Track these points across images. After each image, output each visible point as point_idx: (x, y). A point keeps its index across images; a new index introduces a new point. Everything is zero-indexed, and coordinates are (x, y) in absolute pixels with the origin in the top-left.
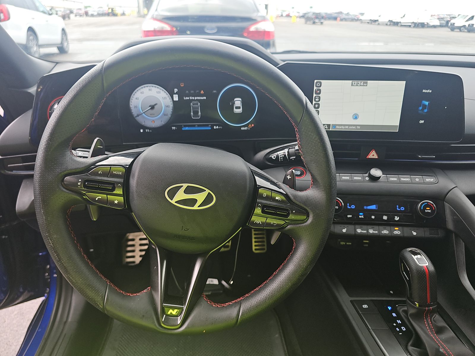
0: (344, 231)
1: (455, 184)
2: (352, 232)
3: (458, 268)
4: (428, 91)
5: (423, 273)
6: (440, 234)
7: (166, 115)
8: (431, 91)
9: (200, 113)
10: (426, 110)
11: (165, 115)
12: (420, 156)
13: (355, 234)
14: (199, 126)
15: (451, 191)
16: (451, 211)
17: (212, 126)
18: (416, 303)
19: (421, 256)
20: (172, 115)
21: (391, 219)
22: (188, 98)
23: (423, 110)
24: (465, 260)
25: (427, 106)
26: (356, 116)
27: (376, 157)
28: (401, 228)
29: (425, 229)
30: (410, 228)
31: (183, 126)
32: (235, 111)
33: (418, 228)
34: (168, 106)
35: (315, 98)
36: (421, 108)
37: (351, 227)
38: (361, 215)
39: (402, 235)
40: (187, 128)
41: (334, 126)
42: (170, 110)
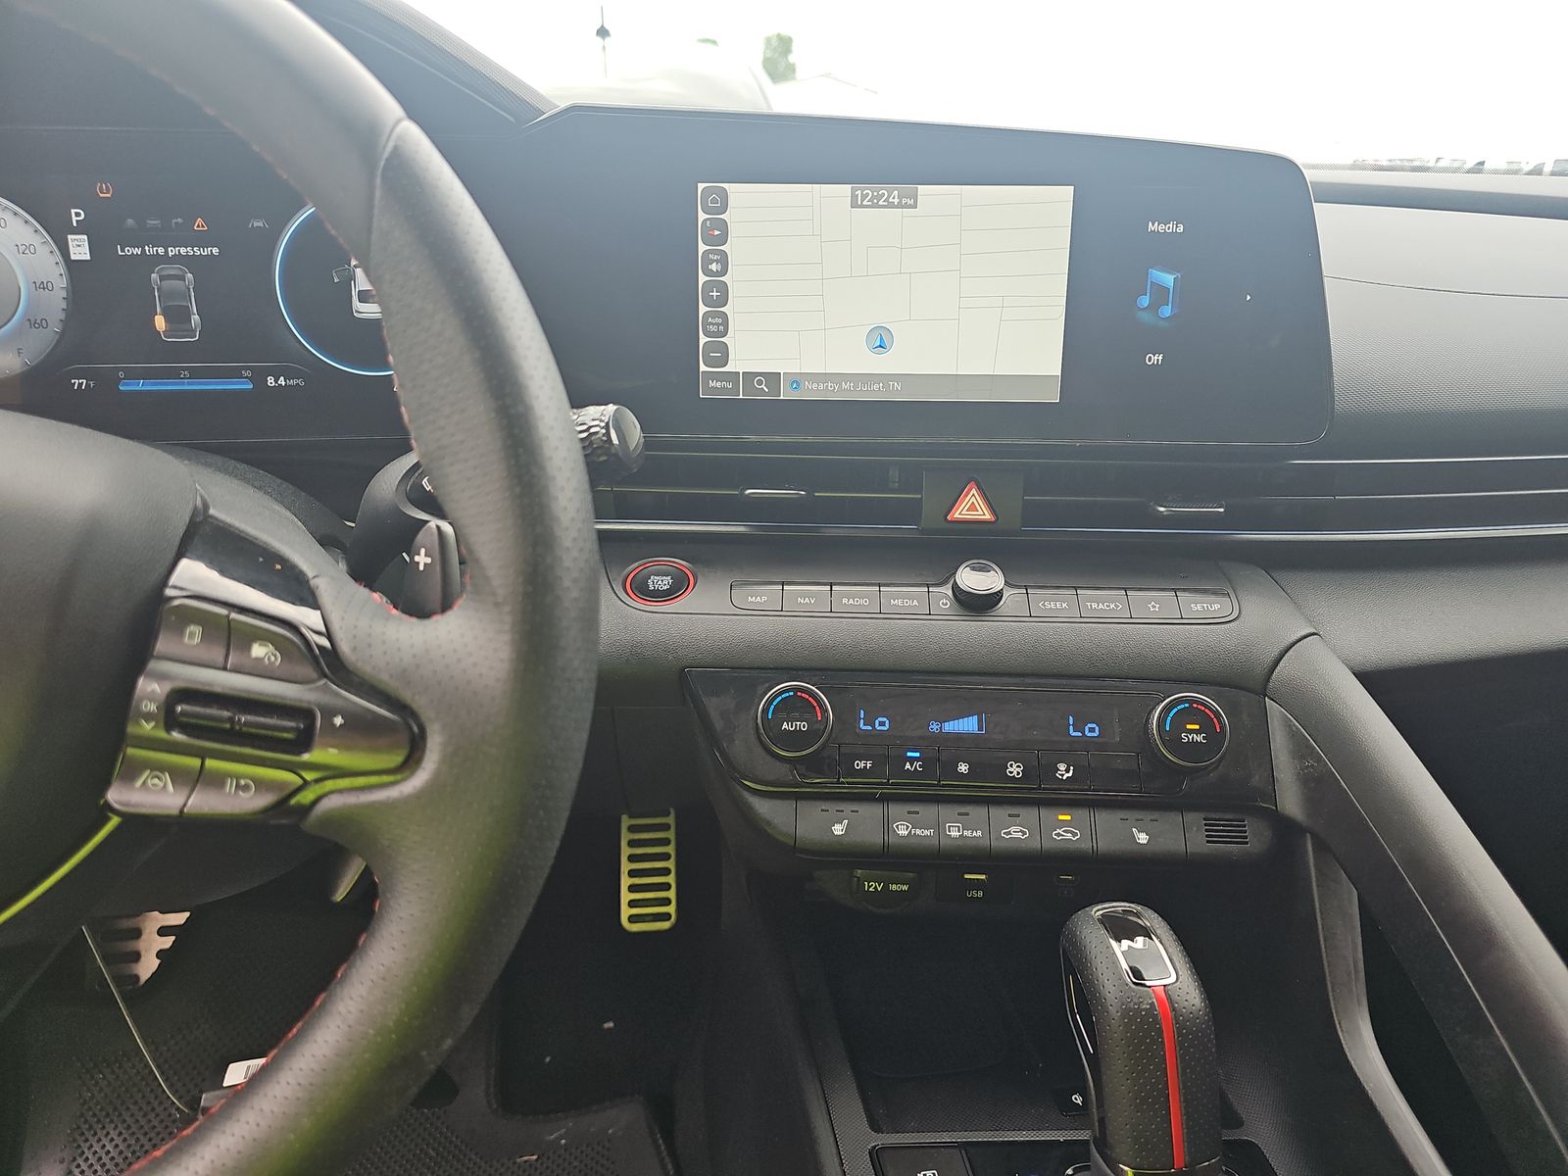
0: (838, 829)
1: (1310, 621)
2: (873, 837)
3: (1333, 991)
4: (1170, 227)
5: (1149, 1023)
6: (1255, 838)
7: (41, 325)
8: (1181, 228)
9: (195, 319)
10: (1167, 311)
11: (33, 323)
12: (1162, 509)
13: (886, 848)
14: (195, 374)
15: (1291, 652)
16: (1293, 735)
17: (258, 378)
18: (1126, 1168)
19: (1151, 939)
20: (65, 323)
21: (1039, 772)
22: (138, 251)
23: (1153, 307)
24: (1361, 956)
25: (1171, 291)
26: (881, 339)
27: (984, 514)
28: (1083, 814)
29: (1190, 817)
30: (1122, 814)
31: (121, 374)
32: (357, 312)
33: (1156, 815)
34: (43, 286)
35: (707, 261)
36: (1145, 301)
37: (870, 812)
38: (912, 760)
39: (1086, 846)
40: (141, 386)
41: (796, 380)
42: (56, 301)
